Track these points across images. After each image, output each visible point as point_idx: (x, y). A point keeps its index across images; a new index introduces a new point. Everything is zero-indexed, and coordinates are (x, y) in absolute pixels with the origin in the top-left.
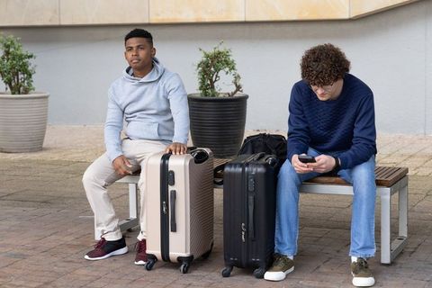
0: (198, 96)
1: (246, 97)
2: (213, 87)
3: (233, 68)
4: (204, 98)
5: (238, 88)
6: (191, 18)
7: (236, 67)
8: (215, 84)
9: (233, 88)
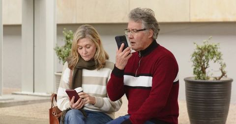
0: (193, 79)
1: (231, 81)
2: (204, 72)
3: (220, 59)
4: (198, 80)
5: (224, 74)
6: (219, 18)
7: (222, 57)
8: (207, 70)
9: (220, 74)
